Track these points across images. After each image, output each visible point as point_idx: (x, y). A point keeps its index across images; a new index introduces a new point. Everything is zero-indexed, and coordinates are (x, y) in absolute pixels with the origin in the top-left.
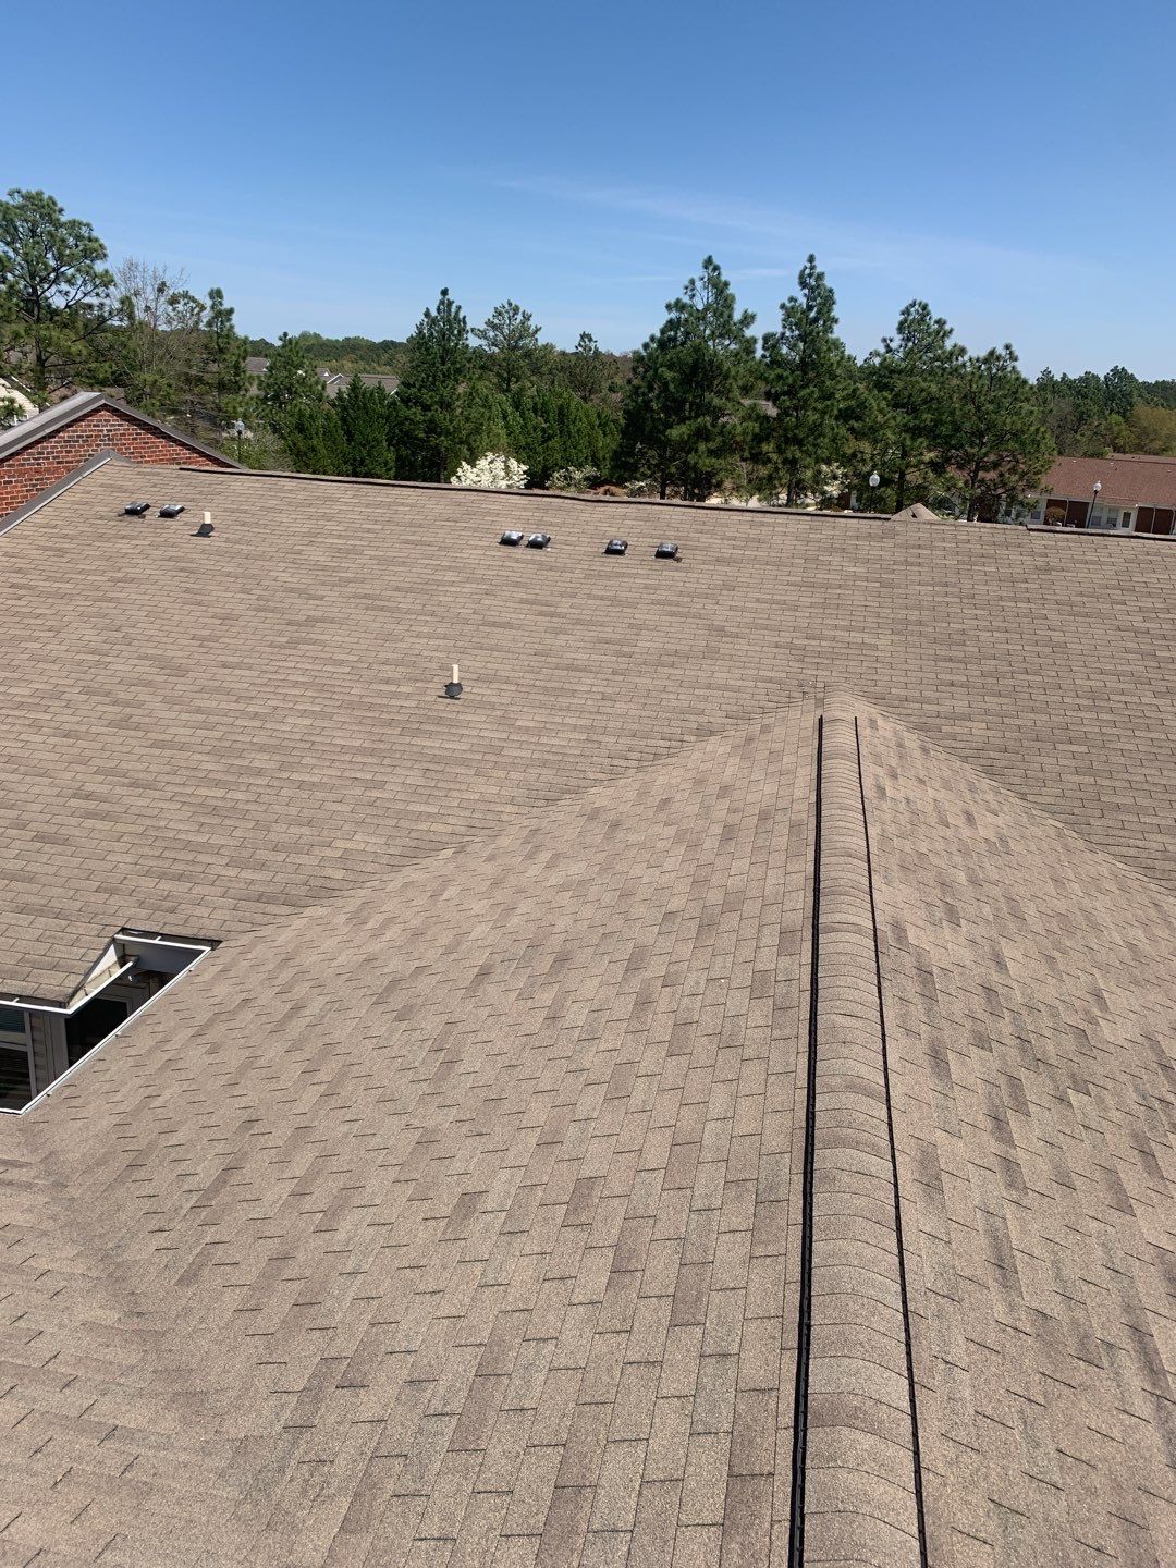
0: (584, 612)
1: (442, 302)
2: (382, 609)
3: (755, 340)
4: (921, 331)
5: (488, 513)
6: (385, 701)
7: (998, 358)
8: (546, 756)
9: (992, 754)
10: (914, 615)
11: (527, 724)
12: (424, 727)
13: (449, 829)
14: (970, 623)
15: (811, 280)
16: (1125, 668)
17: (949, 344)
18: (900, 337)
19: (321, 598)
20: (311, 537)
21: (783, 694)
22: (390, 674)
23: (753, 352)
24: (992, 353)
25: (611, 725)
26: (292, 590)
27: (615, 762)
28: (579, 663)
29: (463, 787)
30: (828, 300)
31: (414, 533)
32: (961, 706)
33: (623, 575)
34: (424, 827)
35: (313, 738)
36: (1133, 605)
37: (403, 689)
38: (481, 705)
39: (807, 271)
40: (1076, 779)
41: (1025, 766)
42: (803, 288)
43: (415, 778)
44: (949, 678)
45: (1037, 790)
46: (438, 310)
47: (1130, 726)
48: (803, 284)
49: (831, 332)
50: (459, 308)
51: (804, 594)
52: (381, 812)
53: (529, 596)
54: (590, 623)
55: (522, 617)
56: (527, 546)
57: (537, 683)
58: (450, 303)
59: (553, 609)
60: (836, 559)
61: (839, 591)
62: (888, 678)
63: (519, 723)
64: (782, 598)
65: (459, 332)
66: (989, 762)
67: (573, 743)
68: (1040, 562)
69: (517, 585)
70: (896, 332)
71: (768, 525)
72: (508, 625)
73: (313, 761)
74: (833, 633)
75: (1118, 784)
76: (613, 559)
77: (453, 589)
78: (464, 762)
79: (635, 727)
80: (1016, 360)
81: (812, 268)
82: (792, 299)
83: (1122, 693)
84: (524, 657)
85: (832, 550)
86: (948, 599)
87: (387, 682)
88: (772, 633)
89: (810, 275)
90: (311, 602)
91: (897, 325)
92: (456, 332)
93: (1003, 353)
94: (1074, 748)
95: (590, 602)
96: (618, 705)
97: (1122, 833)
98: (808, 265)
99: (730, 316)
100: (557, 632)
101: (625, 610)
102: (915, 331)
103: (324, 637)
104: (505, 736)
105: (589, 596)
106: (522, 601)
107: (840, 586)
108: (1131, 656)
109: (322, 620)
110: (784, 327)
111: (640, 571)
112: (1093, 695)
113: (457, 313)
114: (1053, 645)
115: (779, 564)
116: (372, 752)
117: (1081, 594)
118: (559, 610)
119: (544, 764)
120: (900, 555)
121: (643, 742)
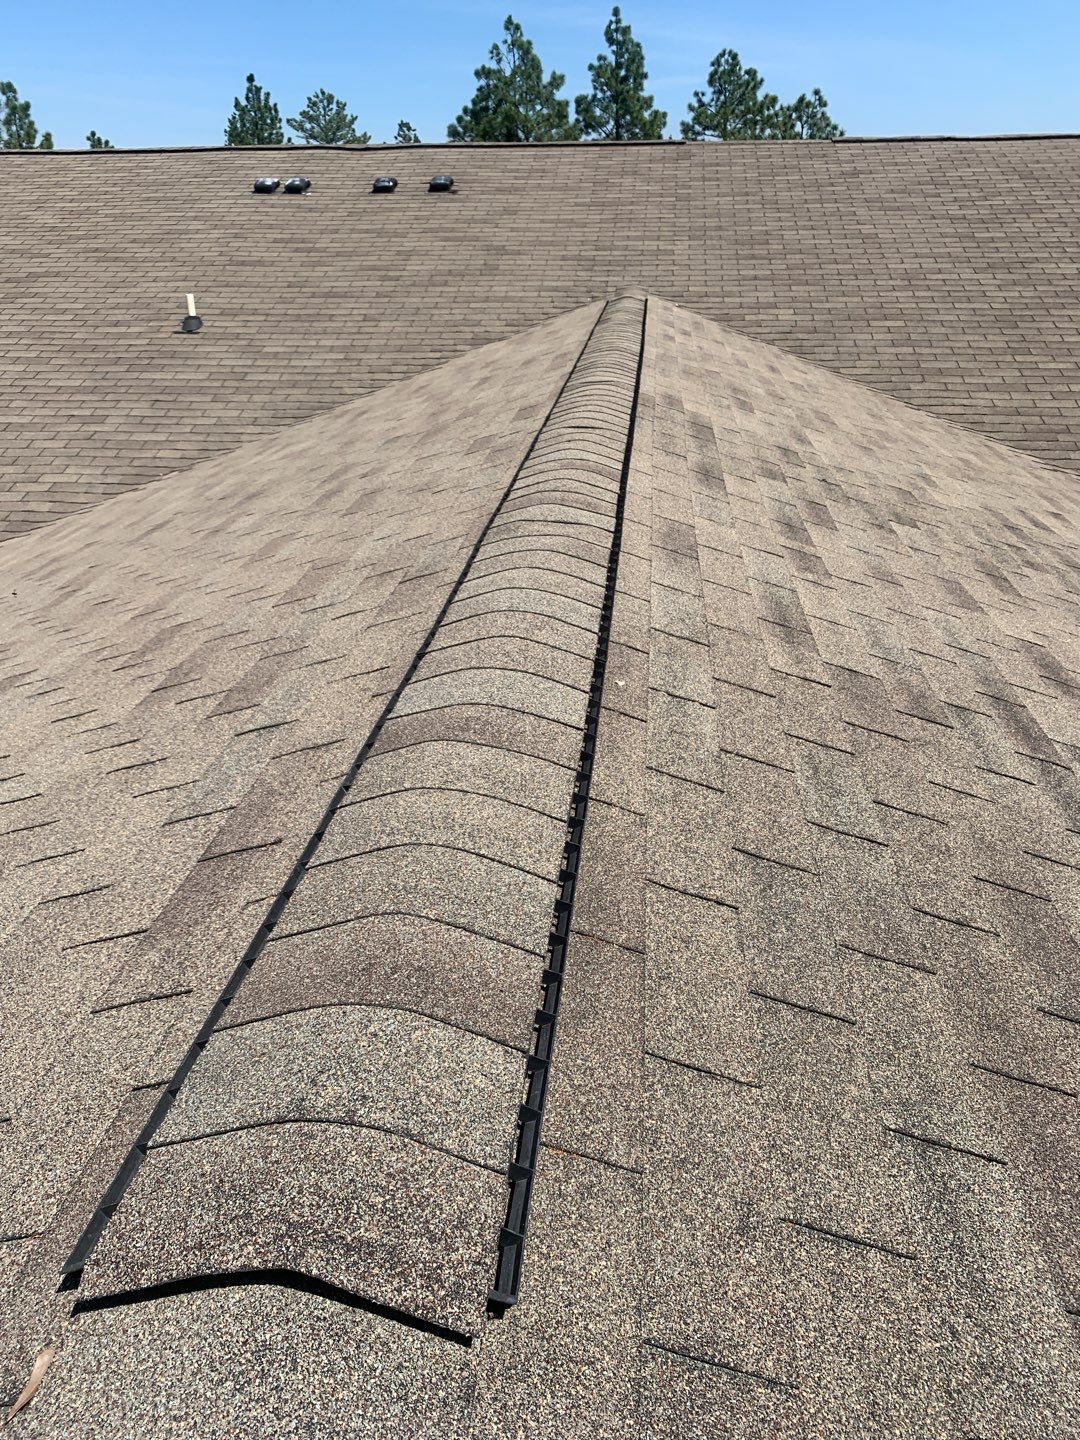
0: (347, 245)
1: (249, 90)
2: (116, 259)
3: (567, 103)
4: (730, 83)
5: (242, 167)
6: (112, 342)
7: (808, 104)
8: (297, 378)
9: (800, 336)
10: (712, 222)
11: (275, 350)
12: (155, 362)
13: (179, 454)
14: (772, 225)
15: (618, 36)
16: (942, 250)
17: (760, 95)
18: (712, 90)
19: (47, 256)
20: (39, 205)
21: (569, 299)
22: (120, 318)
23: (566, 117)
24: (802, 99)
25: (373, 342)
26: (13, 252)
27: (376, 376)
28: (339, 290)
29: (199, 414)
30: (637, 57)
31: (156, 192)
32: (765, 296)
33: (392, 210)
34: (149, 454)
35: (24, 383)
36: (947, 196)
37: (132, 330)
38: (224, 336)
39: (613, 26)
40: (893, 350)
41: (835, 343)
42: (611, 44)
43: (142, 409)
44: (752, 273)
45: (850, 364)
46: (247, 98)
47: (949, 299)
48: (611, 40)
49: (642, 90)
50: (268, 94)
51: (592, 212)
52: (99, 445)
53: (285, 236)
54: (349, 255)
55: (276, 254)
56: (284, 193)
57: (289, 312)
58: (258, 90)
59: (311, 245)
60: (628, 181)
61: (631, 207)
62: (687, 278)
63: (266, 350)
64: (570, 217)
65: (272, 120)
66: (798, 343)
67: (328, 363)
68: (847, 168)
69: (271, 227)
70: (707, 85)
71: (554, 156)
72: (260, 263)
73: (24, 404)
74: (625, 243)
75: (938, 351)
76: (381, 197)
77: (197, 236)
78: (200, 391)
79: (402, 342)
80: (825, 105)
81: (618, 21)
82: (601, 58)
83: (940, 271)
84: (276, 290)
85: (623, 173)
86: (748, 206)
87: (117, 324)
88: (557, 248)
89: (617, 30)
90: (34, 260)
91: (707, 77)
92: (269, 121)
93: (813, 100)
94: (889, 323)
95: (353, 236)
96: (382, 324)
97: (945, 394)
98: (614, 19)
99: (539, 78)
100: (315, 265)
101: (393, 239)
102: (725, 83)
103: (45, 290)
104: (249, 362)
105: (352, 231)
106: (275, 241)
107: (632, 203)
108: (947, 240)
109: (46, 274)
110: (595, 88)
111: (411, 205)
112: (908, 277)
113: (267, 99)
114: (865, 238)
115: (565, 188)
116: (93, 390)
117: (892, 191)
118: (317, 245)
119: (294, 385)
120: (697, 173)
121: (411, 355)
